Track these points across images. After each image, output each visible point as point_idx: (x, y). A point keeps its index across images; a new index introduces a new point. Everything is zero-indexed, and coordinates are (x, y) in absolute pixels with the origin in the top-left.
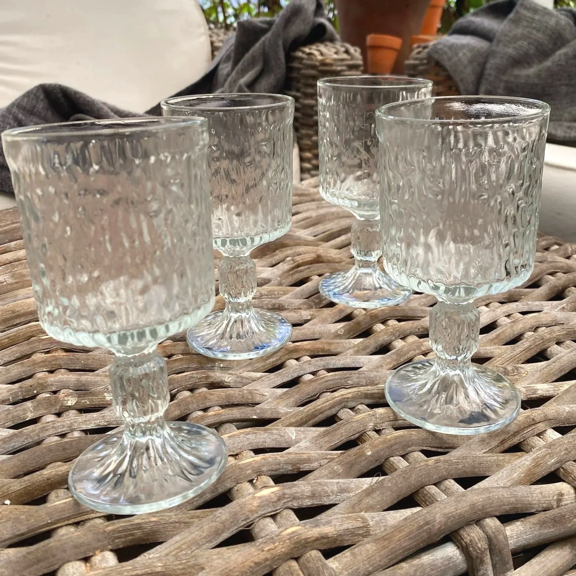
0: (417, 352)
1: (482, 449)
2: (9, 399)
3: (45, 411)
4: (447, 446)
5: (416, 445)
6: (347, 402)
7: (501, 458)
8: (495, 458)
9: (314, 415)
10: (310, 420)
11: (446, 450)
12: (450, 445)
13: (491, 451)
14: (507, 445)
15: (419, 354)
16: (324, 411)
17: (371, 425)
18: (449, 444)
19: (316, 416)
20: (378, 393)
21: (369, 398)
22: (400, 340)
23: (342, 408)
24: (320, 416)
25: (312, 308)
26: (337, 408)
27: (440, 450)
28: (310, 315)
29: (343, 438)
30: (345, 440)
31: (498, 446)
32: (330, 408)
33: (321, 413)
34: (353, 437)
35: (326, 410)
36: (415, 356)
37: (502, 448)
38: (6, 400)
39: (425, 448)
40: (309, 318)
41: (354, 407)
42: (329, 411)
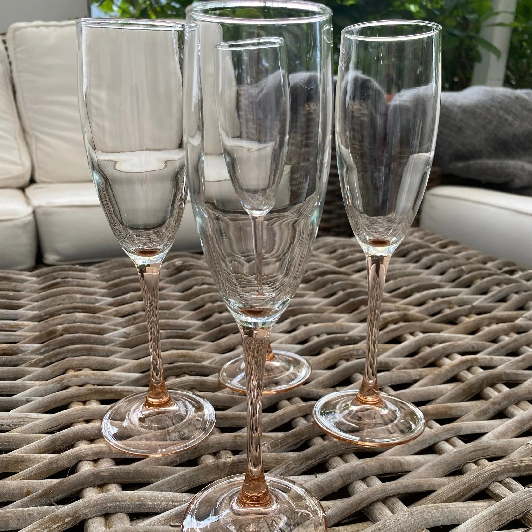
2: (177, 461)
3: (216, 476)
10: (466, 494)
16: (478, 485)
19: (472, 490)
23: (493, 482)
24: (475, 489)
32: (483, 483)
33: (476, 487)
34: (518, 517)
38: (174, 462)
40: (417, 378)
41: (502, 481)
42: (483, 485)
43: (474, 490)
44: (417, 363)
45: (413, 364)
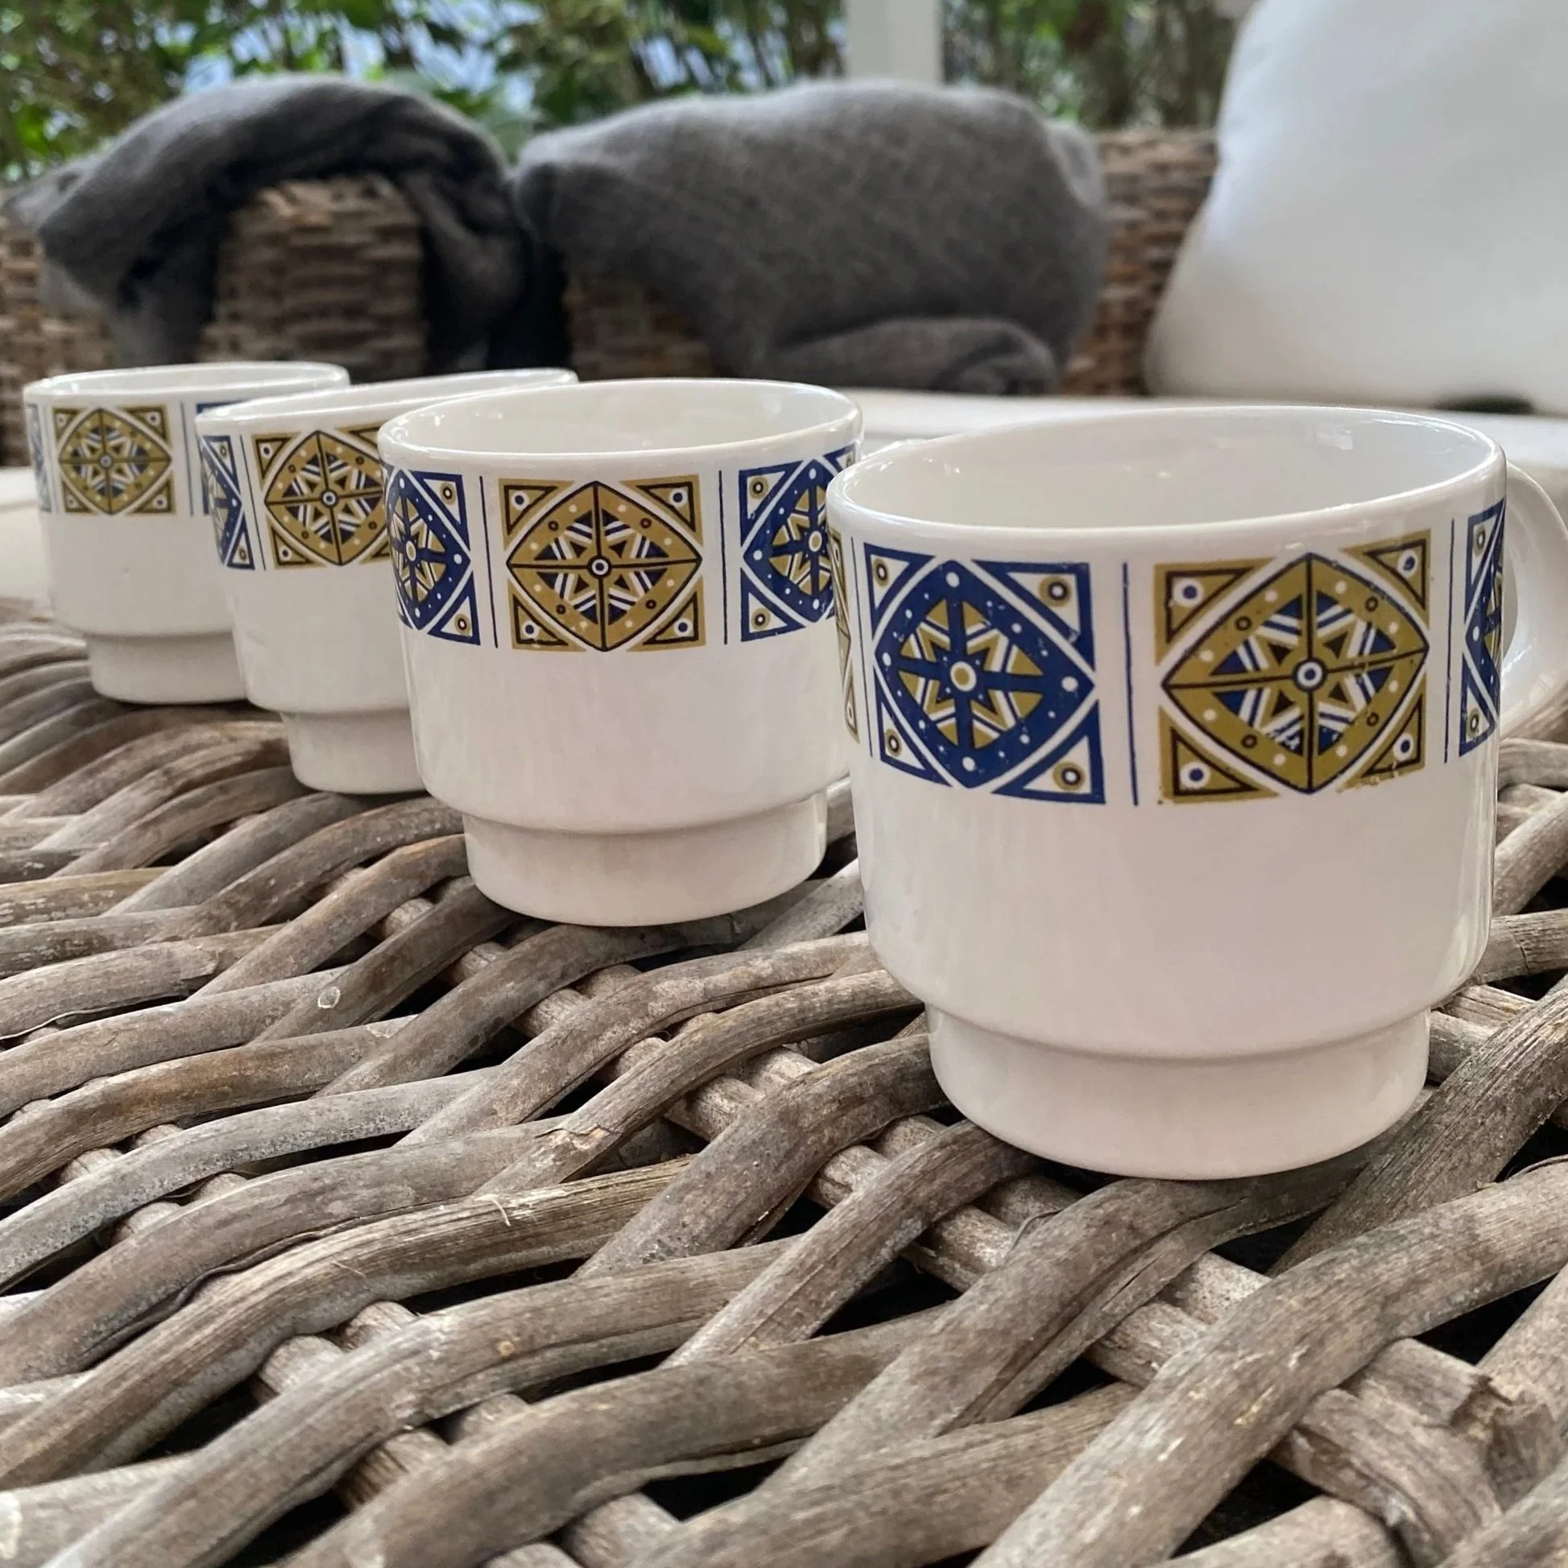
0: (635, 1025)
1: (932, 1416)
4: (769, 1431)
5: (615, 1466)
6: (304, 1304)
7: (1021, 1442)
8: (995, 1447)
9: (137, 1403)
10: (118, 1430)
11: (774, 1452)
12: (788, 1425)
13: (974, 1414)
14: (1039, 1373)
15: (642, 1035)
16: (190, 1373)
17: (404, 1405)
18: (779, 1418)
19: (152, 1404)
20: (454, 1238)
21: (412, 1267)
22: (568, 993)
23: (282, 1341)
24: (173, 1397)
25: (225, 930)
26: (255, 1347)
27: (740, 1461)
28: (213, 955)
29: (264, 1498)
30: (275, 1510)
31: (1002, 1383)
32: (220, 1355)
33: (177, 1384)
34: (312, 1488)
35: (201, 1366)
36: (627, 1045)
37: (1021, 1389)
39: (661, 1471)
40: (209, 969)
41: (346, 1324)
42: (217, 1368)
43: (164, 1404)
44: (226, 911)
45: (210, 917)
